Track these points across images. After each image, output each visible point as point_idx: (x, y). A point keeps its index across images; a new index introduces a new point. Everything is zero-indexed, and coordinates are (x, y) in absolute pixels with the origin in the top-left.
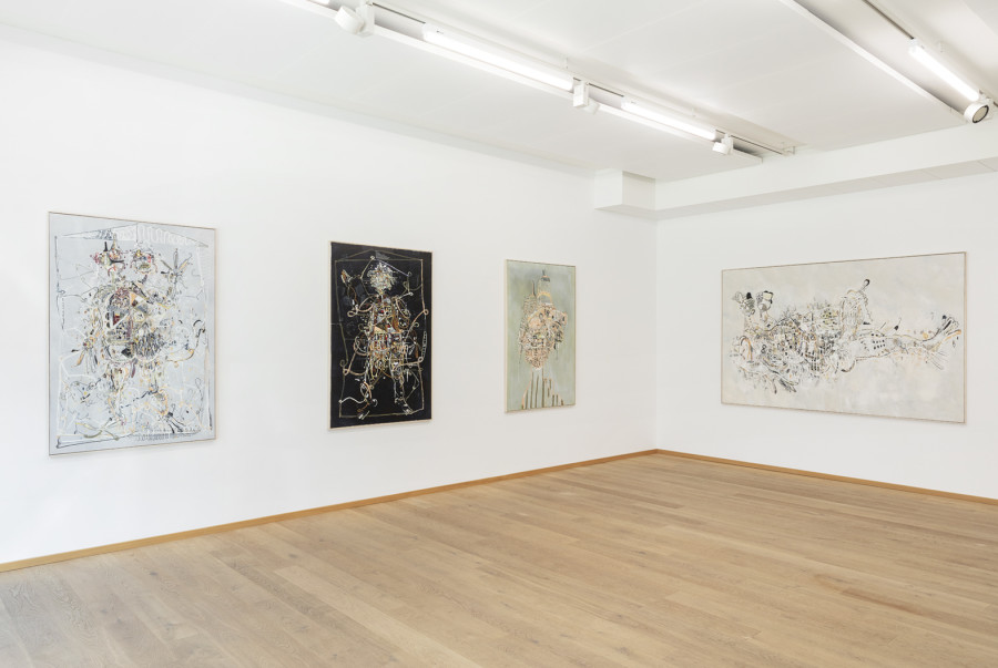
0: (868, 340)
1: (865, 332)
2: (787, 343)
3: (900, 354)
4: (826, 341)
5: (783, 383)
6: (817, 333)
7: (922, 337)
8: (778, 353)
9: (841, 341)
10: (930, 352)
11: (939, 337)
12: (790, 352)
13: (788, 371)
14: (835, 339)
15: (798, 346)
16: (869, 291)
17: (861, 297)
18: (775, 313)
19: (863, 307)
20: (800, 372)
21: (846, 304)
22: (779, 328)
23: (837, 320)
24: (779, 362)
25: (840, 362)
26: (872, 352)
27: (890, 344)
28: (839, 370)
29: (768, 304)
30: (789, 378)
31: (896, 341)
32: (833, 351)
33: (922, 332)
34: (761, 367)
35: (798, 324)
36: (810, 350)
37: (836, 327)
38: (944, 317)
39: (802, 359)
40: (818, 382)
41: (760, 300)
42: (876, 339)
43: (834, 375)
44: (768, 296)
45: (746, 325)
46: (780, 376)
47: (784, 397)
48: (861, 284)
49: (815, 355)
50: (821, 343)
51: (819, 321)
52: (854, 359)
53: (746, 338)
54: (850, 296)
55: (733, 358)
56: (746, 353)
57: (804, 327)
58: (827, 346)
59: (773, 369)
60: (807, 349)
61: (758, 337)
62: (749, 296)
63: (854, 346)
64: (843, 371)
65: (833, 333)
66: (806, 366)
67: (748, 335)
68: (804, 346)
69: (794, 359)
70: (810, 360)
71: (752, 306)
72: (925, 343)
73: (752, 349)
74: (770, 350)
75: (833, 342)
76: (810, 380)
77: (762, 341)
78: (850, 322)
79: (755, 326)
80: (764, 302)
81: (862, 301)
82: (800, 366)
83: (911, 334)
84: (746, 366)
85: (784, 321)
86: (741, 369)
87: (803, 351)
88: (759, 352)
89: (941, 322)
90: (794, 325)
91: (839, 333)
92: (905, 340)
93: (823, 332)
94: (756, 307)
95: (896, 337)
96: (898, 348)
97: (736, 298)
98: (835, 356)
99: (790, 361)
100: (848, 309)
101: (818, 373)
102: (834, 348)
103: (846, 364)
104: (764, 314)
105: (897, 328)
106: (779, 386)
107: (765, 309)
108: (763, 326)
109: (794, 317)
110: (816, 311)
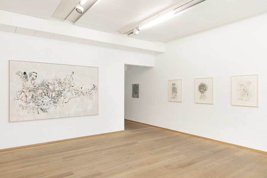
0: (73, 92)
1: (72, 89)
2: (43, 94)
3: (82, 96)
4: (59, 93)
5: (42, 109)
6: (56, 89)
7: (88, 91)
8: (39, 98)
9: (64, 92)
10: (90, 95)
11: (92, 91)
12: (45, 97)
13: (44, 104)
14: (62, 92)
15: (48, 94)
16: (73, 76)
17: (71, 77)
18: (38, 81)
19: (72, 81)
20: (49, 104)
21: (66, 80)
22: (40, 88)
23: (63, 85)
24: (40, 101)
25: (64, 99)
26: (75, 96)
27: (80, 93)
28: (64, 103)
29: (35, 78)
30: (44, 107)
31: (81, 92)
32: (62, 96)
33: (88, 89)
34: (32, 104)
35: (48, 86)
36: (53, 96)
37: (63, 87)
38: (94, 85)
39: (50, 99)
40: (56, 108)
41: (31, 75)
42: (76, 91)
43: (62, 105)
44: (35, 74)
45: (23, 86)
46: (41, 107)
47: (42, 115)
48: (71, 73)
49: (55, 98)
50: (57, 93)
51: (57, 85)
52: (69, 98)
53: (23, 92)
54: (68, 77)
55: (16, 101)
56: (24, 98)
57: (51, 87)
58: (59, 94)
59: (37, 104)
60: (52, 95)
61: (30, 91)
62: (25, 73)
63: (69, 94)
64: (65, 103)
65: (62, 90)
66: (51, 102)
67: (24, 90)
68: (51, 94)
69: (47, 100)
70: (53, 100)
71: (26, 78)
72: (89, 93)
73: (26, 96)
74: (36, 97)
75: (62, 93)
76: (53, 107)
77: (32, 93)
78: (67, 86)
79: (28, 86)
80: (32, 76)
81: (72, 79)
82: (49, 102)
83: (85, 90)
84: (23, 104)
85: (42, 85)
86: (20, 105)
87: (50, 96)
88: (30, 97)
89: (93, 86)
90: (46, 86)
91: (64, 90)
92: (84, 92)
93: (58, 89)
94: (28, 78)
95: (81, 91)
96: (82, 94)
97: (18, 74)
98: (63, 98)
99: (45, 101)
100: (67, 82)
101: (56, 104)
102: (62, 95)
103: (66, 101)
104: (33, 81)
105: (82, 88)
106: (40, 111)
107: (33, 79)
108: (32, 86)
109: (46, 83)
110: (55, 81)
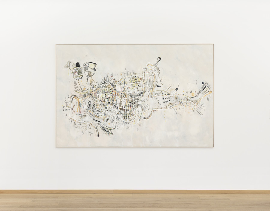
0: (160, 97)
1: (158, 92)
2: (106, 100)
3: (178, 106)
4: (134, 99)
5: (103, 129)
6: (128, 93)
7: (190, 95)
8: (100, 107)
9: (143, 98)
10: (195, 104)
11: (200, 95)
12: (109, 106)
13: (107, 120)
14: (139, 97)
15: (115, 102)
16: (160, 65)
17: (155, 69)
18: (98, 78)
19: (157, 76)
20: (116, 120)
21: (146, 73)
22: (100, 89)
23: (141, 83)
24: (101, 114)
25: (143, 112)
26: (163, 105)
27: (173, 100)
28: (142, 118)
29: (92, 71)
30: (108, 125)
31: (176, 98)
32: (138, 105)
33: (191, 92)
34: (88, 119)
35: (114, 86)
36: (123, 105)
37: (140, 88)
38: (203, 83)
39: (117, 111)
40: (128, 128)
41: (86, 68)
42: (165, 96)
43: (138, 122)
44: (92, 66)
45: (76, 86)
46: (102, 124)
47: (105, 138)
48: (156, 60)
49: (126, 108)
50: (130, 100)
51: (129, 85)
52: (151, 110)
53: (75, 96)
54: (149, 68)
55: (66, 112)
56: (76, 108)
57: (119, 88)
58: (134, 102)
59: (97, 119)
60: (121, 104)
61: (85, 96)
62: (78, 65)
63: (151, 102)
64: (145, 118)
65: (138, 93)
66: (120, 116)
67: (77, 94)
68: (118, 102)
69: (112, 111)
70: (122, 112)
71: (80, 72)
72: (193, 99)
73: (80, 105)
74: (94, 105)
75: (138, 99)
76: (123, 126)
77: (88, 99)
78: (149, 86)
79: (83, 87)
80: (89, 70)
81: (157, 71)
82: (116, 116)
83: (185, 93)
84: (76, 117)
85: (104, 84)
86: (71, 120)
87: (118, 105)
88: (86, 107)
89: (201, 86)
90: (111, 87)
91: (142, 93)
92: (181, 97)
93: (132, 92)
94: (83, 74)
95: (176, 95)
96: (177, 103)
97: (67, 66)
98: (139, 108)
99: (109, 113)
100: (147, 77)
101: (128, 121)
102: (138, 103)
103: (146, 114)
104: (90, 79)
105: (177, 89)
106: (101, 132)
107: (90, 75)
108: (88, 87)
109: (111, 82)
110: (127, 77)
